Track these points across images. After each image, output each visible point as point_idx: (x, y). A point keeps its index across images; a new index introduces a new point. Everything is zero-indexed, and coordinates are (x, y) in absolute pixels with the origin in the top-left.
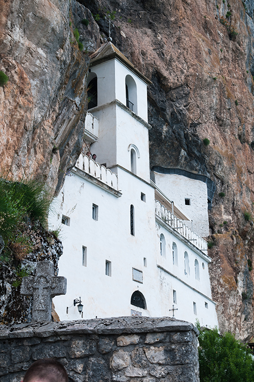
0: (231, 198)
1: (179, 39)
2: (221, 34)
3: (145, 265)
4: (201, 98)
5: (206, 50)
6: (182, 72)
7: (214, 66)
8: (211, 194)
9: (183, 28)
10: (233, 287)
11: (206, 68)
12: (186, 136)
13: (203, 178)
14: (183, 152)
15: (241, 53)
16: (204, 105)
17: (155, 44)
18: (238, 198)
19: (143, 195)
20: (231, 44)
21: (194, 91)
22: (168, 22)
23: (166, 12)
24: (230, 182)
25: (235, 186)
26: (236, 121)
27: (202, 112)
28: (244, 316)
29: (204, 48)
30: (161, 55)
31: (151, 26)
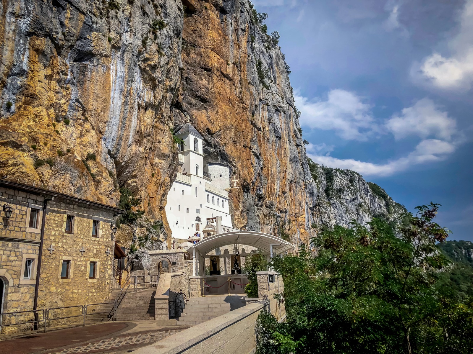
0: (238, 173)
1: (217, 111)
2: (237, 103)
3: (201, 207)
4: (227, 134)
5: (229, 113)
6: (218, 126)
7: (233, 119)
8: (230, 172)
9: (219, 106)
10: (238, 208)
11: (229, 120)
12: (220, 151)
13: (227, 166)
14: (219, 157)
15: (246, 108)
16: (228, 137)
17: (207, 116)
18: (241, 173)
19: (200, 182)
20: (241, 105)
21: (224, 132)
22: (212, 105)
23: (211, 102)
24: (238, 167)
25: (240, 168)
26: (243, 139)
27: (227, 140)
28: (242, 218)
29: (228, 112)
30: (209, 120)
31: (205, 108)
